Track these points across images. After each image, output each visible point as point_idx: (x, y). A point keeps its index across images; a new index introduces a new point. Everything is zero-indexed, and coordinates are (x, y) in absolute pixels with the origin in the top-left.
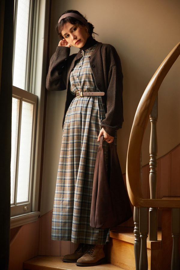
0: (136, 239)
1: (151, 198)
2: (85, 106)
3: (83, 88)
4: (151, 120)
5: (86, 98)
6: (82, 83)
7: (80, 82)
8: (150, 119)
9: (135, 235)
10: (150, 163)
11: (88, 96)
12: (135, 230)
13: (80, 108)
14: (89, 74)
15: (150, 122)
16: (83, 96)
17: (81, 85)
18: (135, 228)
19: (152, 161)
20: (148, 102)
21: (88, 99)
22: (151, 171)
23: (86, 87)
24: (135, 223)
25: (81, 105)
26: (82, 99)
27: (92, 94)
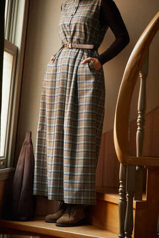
0: (121, 198)
1: (137, 156)
2: (73, 57)
3: (72, 39)
4: (141, 76)
5: (74, 50)
6: (72, 33)
7: (70, 32)
8: (140, 74)
9: (120, 194)
10: (138, 120)
11: (77, 49)
12: (120, 189)
13: (67, 60)
14: (81, 24)
15: (140, 78)
16: (72, 48)
17: (70, 34)
18: (121, 186)
19: (140, 118)
20: (140, 56)
21: (77, 51)
22: (139, 128)
23: (76, 38)
24: (121, 182)
25: (68, 57)
26: (71, 50)
27: (81, 46)
